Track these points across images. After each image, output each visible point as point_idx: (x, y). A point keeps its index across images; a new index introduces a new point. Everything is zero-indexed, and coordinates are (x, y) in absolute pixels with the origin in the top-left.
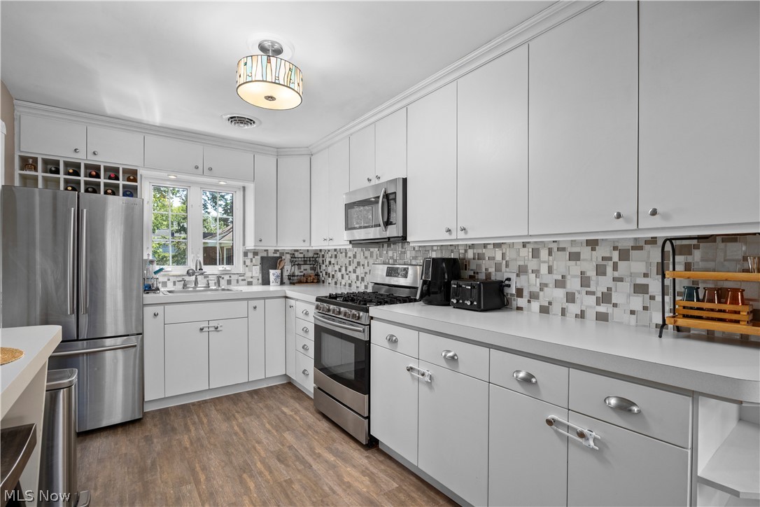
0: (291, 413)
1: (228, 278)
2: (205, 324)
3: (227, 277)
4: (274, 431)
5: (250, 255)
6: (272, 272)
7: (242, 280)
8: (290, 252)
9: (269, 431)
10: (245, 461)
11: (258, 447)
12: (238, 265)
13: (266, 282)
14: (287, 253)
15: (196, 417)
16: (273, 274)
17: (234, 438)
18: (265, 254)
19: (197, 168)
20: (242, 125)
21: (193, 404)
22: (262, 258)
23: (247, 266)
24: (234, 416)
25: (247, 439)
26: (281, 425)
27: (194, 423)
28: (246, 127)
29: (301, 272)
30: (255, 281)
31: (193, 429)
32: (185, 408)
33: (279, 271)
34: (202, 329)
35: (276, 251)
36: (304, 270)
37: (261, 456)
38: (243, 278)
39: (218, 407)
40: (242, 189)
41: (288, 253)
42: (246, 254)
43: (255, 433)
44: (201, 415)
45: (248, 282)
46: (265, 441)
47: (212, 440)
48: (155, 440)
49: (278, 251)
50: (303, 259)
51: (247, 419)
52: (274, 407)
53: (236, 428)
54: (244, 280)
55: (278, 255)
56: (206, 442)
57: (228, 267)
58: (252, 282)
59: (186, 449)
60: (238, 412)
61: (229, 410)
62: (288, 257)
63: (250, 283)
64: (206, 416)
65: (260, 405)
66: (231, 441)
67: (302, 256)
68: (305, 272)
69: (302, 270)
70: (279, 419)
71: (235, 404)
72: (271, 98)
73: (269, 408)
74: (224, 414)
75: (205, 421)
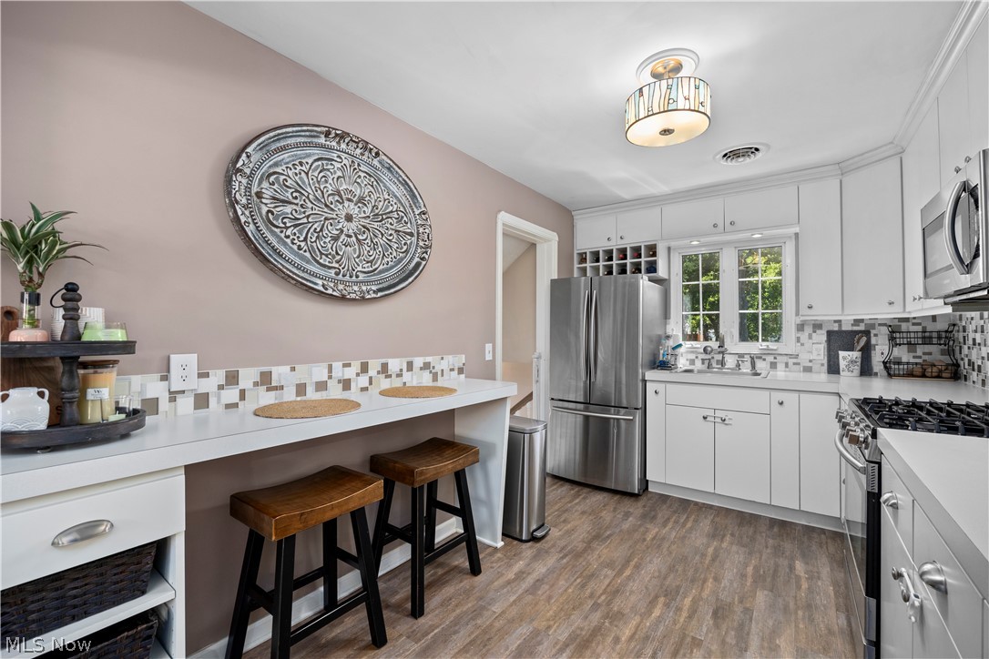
0: (802, 574)
1: (773, 360)
2: (711, 413)
3: (770, 359)
4: (749, 581)
5: (808, 330)
6: (842, 354)
7: (794, 364)
8: (889, 323)
9: (743, 576)
10: (678, 587)
11: (710, 583)
12: (788, 341)
13: (833, 368)
14: (880, 325)
15: (685, 517)
16: (847, 357)
17: (697, 558)
18: (836, 327)
19: (715, 226)
20: (741, 159)
21: (696, 504)
22: (830, 333)
23: (802, 345)
24: (724, 536)
25: (708, 568)
26: (769, 580)
27: (676, 522)
28: (748, 160)
29: (914, 357)
30: (816, 367)
31: (670, 525)
32: (685, 503)
33: (856, 355)
34: (705, 418)
35: (857, 322)
36: (924, 354)
37: (700, 594)
38: (795, 361)
39: (717, 519)
40: (794, 237)
41: (885, 325)
42: (801, 327)
43: (726, 567)
44: (692, 519)
45: (804, 367)
46: (725, 582)
47: (674, 547)
48: (631, 519)
49: (862, 321)
50: (920, 335)
51: (734, 548)
52: (788, 553)
53: (711, 550)
54: (799, 364)
55: (862, 327)
56: (666, 545)
57: (772, 345)
58: (811, 367)
59: (644, 540)
60: (732, 535)
61: (726, 527)
62: (885, 330)
63: (808, 370)
64: (696, 521)
65: (771, 542)
66: (689, 559)
67: (919, 328)
68: (926, 357)
69: (919, 352)
70: (776, 571)
71: (740, 525)
72: (666, 132)
73: (778, 551)
74: (716, 529)
75: (689, 525)
